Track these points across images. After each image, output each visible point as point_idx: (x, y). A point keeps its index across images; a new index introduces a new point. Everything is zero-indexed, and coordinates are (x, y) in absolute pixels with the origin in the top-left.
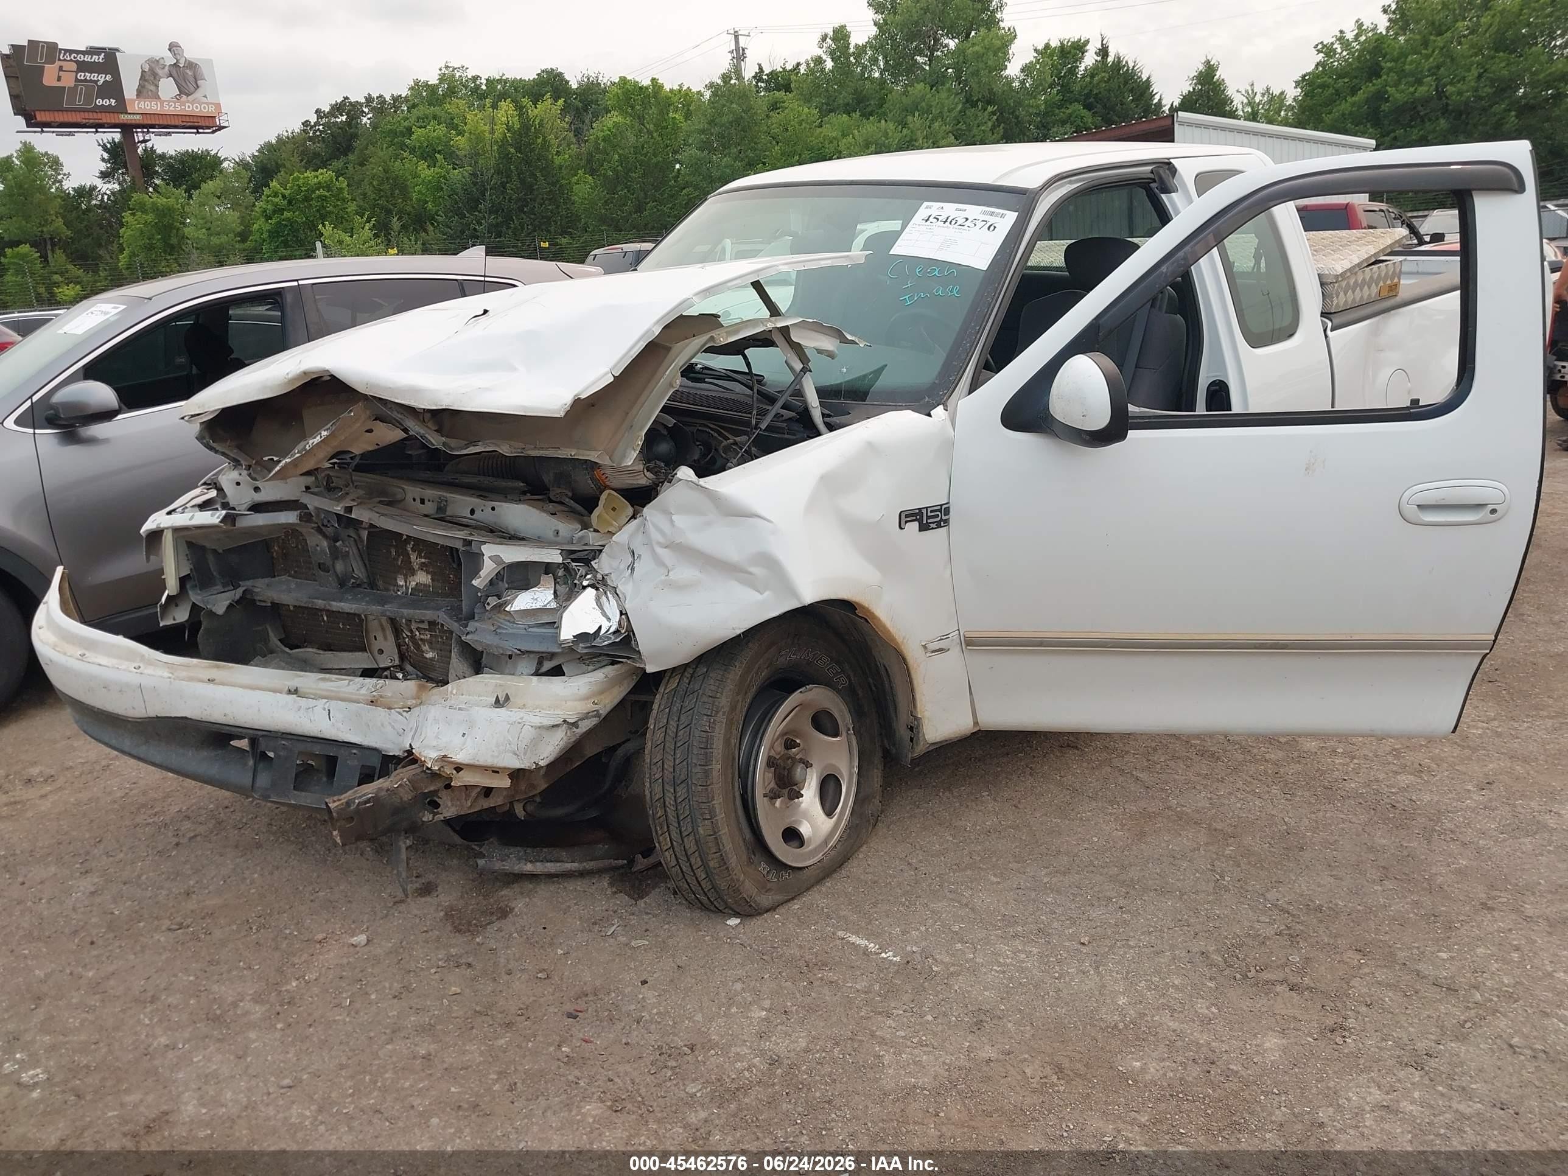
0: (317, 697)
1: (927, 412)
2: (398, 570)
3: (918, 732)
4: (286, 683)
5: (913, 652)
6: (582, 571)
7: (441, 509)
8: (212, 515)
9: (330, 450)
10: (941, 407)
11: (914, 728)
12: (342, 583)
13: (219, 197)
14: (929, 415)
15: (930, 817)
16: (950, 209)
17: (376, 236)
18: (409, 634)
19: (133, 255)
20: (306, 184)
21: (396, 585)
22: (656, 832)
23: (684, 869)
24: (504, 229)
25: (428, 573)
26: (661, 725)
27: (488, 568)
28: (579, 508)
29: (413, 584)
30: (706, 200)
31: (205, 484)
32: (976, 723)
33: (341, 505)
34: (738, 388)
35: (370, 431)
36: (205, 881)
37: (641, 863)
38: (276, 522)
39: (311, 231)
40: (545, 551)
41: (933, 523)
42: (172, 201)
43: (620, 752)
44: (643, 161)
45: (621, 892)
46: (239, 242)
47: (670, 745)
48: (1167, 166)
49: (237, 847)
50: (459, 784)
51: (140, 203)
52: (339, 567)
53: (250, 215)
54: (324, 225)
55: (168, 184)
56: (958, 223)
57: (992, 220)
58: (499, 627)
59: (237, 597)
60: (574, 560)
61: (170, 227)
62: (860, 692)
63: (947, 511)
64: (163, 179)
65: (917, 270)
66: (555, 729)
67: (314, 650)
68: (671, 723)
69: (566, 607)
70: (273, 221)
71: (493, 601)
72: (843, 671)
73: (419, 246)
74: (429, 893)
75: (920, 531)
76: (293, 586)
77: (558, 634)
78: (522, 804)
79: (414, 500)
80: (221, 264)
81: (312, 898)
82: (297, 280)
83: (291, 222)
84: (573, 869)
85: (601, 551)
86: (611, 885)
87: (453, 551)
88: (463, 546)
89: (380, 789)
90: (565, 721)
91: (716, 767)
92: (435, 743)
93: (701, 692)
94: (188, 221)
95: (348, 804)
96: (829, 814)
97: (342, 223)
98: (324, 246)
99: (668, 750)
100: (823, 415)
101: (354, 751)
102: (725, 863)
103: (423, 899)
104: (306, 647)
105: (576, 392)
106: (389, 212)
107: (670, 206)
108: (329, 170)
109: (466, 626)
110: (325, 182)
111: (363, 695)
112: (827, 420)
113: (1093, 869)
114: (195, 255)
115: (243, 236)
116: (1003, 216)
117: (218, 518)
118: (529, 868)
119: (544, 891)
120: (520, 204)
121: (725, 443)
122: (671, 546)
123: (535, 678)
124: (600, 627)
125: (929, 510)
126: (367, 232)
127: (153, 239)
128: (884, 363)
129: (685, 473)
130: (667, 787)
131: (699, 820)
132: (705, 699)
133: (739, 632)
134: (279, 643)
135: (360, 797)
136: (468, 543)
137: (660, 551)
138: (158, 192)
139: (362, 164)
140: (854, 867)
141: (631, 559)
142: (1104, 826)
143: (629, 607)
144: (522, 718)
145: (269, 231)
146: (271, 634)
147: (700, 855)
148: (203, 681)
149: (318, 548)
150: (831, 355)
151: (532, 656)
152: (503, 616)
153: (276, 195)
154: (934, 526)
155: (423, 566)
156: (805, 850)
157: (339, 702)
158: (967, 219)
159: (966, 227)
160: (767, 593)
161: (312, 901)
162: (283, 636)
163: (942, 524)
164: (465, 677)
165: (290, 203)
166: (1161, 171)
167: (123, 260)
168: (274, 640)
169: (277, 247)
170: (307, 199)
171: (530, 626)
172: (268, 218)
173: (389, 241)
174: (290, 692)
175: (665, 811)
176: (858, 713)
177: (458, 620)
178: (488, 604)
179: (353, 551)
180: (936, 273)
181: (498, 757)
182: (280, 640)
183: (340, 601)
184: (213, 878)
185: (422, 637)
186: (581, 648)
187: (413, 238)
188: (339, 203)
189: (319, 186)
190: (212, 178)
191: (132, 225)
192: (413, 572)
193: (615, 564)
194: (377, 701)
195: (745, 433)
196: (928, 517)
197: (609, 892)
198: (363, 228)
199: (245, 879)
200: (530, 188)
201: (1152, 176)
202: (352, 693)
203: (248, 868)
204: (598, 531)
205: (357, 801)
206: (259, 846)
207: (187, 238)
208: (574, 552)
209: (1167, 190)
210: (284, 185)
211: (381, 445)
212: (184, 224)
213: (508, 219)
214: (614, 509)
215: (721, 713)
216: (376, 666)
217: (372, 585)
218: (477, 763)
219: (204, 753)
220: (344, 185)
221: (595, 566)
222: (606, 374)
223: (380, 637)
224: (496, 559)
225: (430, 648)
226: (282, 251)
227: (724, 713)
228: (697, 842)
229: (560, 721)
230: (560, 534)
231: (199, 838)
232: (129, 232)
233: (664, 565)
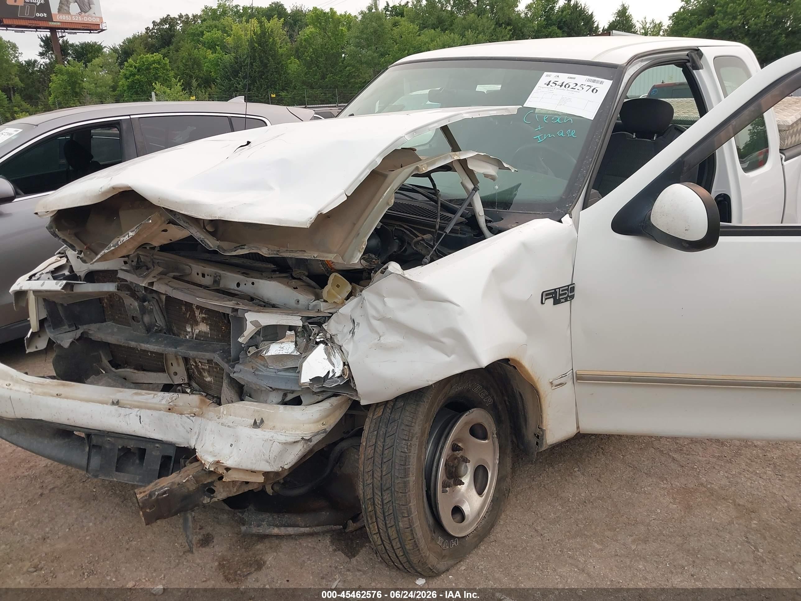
0: (132, 407)
1: (559, 219)
2: (187, 321)
3: (543, 439)
4: (111, 397)
5: (543, 387)
6: (316, 330)
7: (216, 282)
8: (57, 284)
9: (136, 244)
10: (567, 216)
11: (539, 436)
12: (148, 329)
13: (101, 67)
14: (560, 221)
15: (543, 489)
16: (563, 77)
17: (184, 89)
18: (194, 364)
19: (56, 97)
20: (147, 61)
21: (186, 331)
22: (367, 521)
23: (387, 548)
24: (252, 87)
25: (207, 324)
26: (371, 443)
27: (250, 330)
28: (313, 283)
29: (197, 331)
30: (387, 69)
31: (59, 253)
32: (578, 427)
33: (145, 282)
34: (421, 197)
35: (165, 231)
36: (57, 529)
37: (352, 526)
38: (101, 290)
39: (150, 86)
40: (290, 317)
41: (563, 298)
42: (76, 69)
43: (338, 448)
44: (325, 52)
45: (339, 550)
46: (112, 91)
47: (378, 460)
48: (697, 51)
49: (80, 499)
50: (228, 480)
51: (60, 69)
52: (147, 319)
53: (118, 77)
54: (156, 84)
55: (74, 60)
56: (571, 87)
57: (594, 85)
58: (257, 370)
59: (78, 336)
60: (310, 323)
61: (75, 83)
62: (500, 407)
63: (573, 289)
64: (72, 57)
65: (545, 119)
66: (295, 444)
67: (132, 370)
68: (379, 443)
69: (305, 358)
70: (130, 80)
71: (252, 350)
72: (490, 394)
73: (207, 95)
74: (208, 545)
75: (554, 304)
76: (115, 330)
77: (298, 378)
78: (271, 485)
79: (198, 274)
80: (102, 103)
81: (127, 547)
82: (129, 115)
83: (139, 81)
84: (306, 532)
85: (330, 317)
86: (332, 542)
87: (225, 316)
88: (232, 312)
89: (173, 483)
90: (303, 438)
91: (412, 478)
92: (211, 449)
93: (400, 421)
94: (85, 79)
95: (150, 495)
96: (480, 493)
97: (166, 82)
98: (156, 95)
99: (377, 464)
100: (487, 221)
101: (157, 445)
102: (417, 547)
103: (204, 549)
104: (126, 367)
105: (319, 209)
106: (191, 77)
107: (340, 76)
108: (159, 54)
109: (233, 367)
110: (158, 60)
111: (164, 405)
112: (489, 224)
113: (664, 538)
114: (88, 97)
115: (114, 88)
116: (602, 83)
117: (60, 286)
118: (276, 531)
119: (286, 546)
120: (260, 74)
121: (416, 239)
122: (383, 319)
123: (282, 407)
124: (329, 372)
125: (561, 289)
126: (179, 87)
127: (67, 89)
128: (519, 183)
129: (394, 267)
130: (376, 491)
131: (400, 518)
132: (403, 427)
133: (431, 383)
134: (108, 364)
135: (159, 490)
136: (235, 310)
137: (375, 323)
138: (69, 64)
139: (177, 51)
140: (499, 532)
141: (352, 326)
142: (661, 499)
143: (350, 360)
144: (272, 437)
145: (128, 86)
146: (103, 358)
147: (399, 541)
148: (53, 396)
149: (132, 307)
150: (493, 178)
151: (280, 392)
152: (259, 361)
153: (131, 66)
154: (562, 300)
155: (203, 319)
156: (465, 523)
157: (147, 410)
158: (577, 84)
159: (576, 90)
160: (453, 356)
161: (127, 549)
162: (112, 359)
163: (568, 299)
164: (232, 402)
165: (138, 71)
166: (693, 54)
167: (51, 99)
168: (105, 361)
169: (132, 94)
170: (148, 69)
171: (279, 371)
172: (127, 78)
173: (191, 92)
174: (113, 403)
175: (374, 507)
176: (498, 421)
177: (228, 362)
178: (249, 352)
179: (156, 308)
180: (558, 120)
181: (255, 463)
182: (109, 361)
183: (147, 343)
184: (62, 526)
185: (203, 367)
186: (315, 388)
187: (203, 91)
188: (165, 71)
189: (154, 62)
190: (98, 57)
191: (56, 81)
192: (196, 323)
193: (340, 328)
194: (173, 408)
195: (429, 232)
196: (560, 295)
197: (331, 550)
198: (176, 85)
199: (83, 526)
200: (266, 66)
201: (687, 58)
202: (156, 404)
203: (86, 517)
204: (327, 302)
205: (157, 493)
206: (95, 498)
207: (85, 89)
208: (311, 318)
209: (697, 68)
210: (135, 61)
211: (173, 240)
212: (83, 81)
213: (254, 81)
214: (338, 286)
215: (415, 438)
216: (172, 383)
217: (170, 331)
218: (240, 467)
219: (56, 442)
220: (168, 62)
221: (326, 328)
222: (341, 195)
223: (175, 364)
224: (255, 323)
225: (208, 374)
226: (135, 98)
227: (417, 438)
228: (398, 532)
229: (299, 438)
230: (300, 302)
231: (56, 490)
232: (54, 85)
233: (376, 332)
